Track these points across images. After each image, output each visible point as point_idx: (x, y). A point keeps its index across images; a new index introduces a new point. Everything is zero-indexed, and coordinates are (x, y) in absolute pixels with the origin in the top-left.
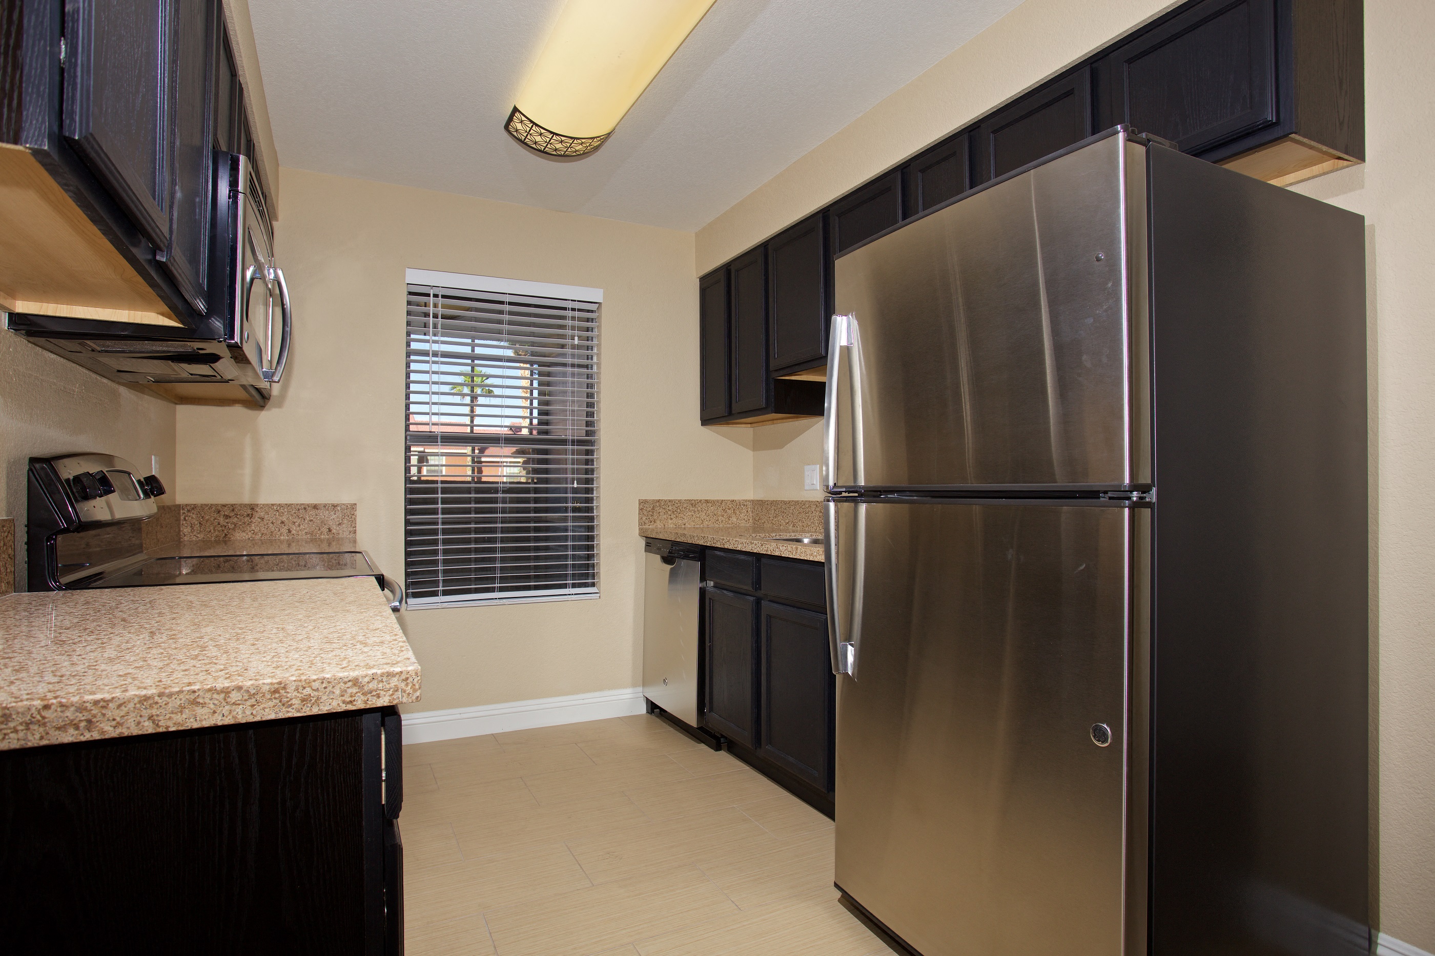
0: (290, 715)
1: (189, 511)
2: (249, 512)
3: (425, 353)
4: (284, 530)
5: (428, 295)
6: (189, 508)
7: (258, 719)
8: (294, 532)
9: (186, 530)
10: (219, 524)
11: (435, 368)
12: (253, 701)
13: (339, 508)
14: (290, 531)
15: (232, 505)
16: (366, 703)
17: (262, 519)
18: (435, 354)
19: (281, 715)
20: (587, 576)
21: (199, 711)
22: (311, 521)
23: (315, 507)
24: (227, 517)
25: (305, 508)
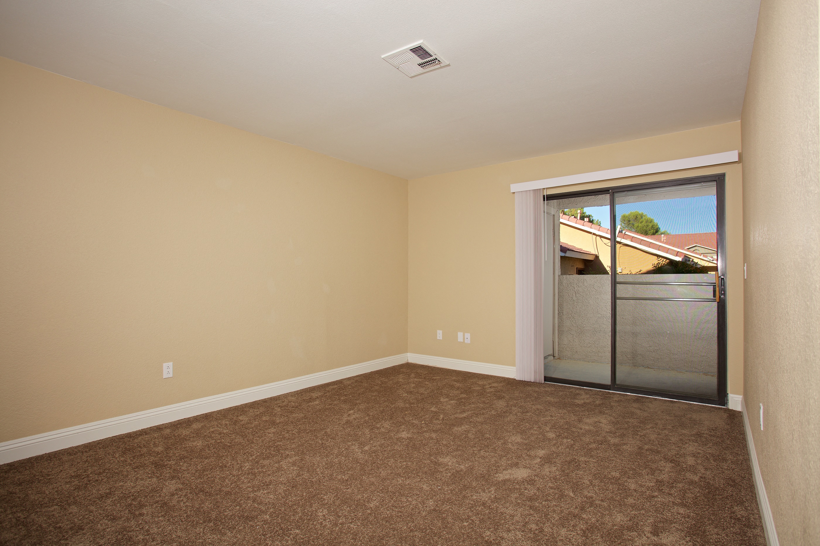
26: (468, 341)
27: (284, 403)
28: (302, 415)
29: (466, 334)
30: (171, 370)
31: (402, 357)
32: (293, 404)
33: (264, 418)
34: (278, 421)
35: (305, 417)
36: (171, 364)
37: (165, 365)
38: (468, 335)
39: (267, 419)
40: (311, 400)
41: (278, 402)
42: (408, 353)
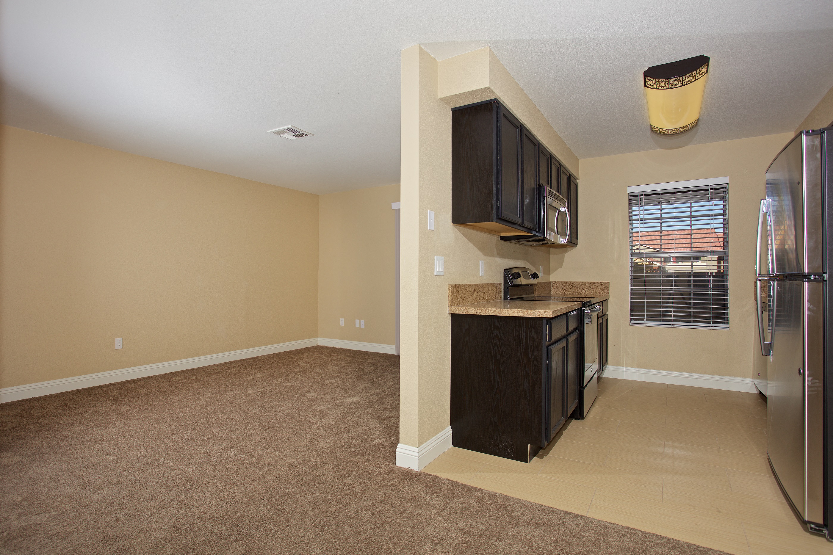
0: (529, 316)
1: (553, 284)
2: (572, 284)
3: (637, 220)
4: (583, 291)
5: (638, 196)
6: (553, 283)
7: (524, 316)
8: (586, 292)
9: (553, 290)
10: (562, 288)
11: (642, 225)
12: (523, 313)
13: (603, 284)
14: (585, 292)
15: (566, 282)
16: (541, 316)
17: (576, 287)
18: (641, 220)
19: (527, 316)
20: (723, 318)
21: (515, 313)
22: (593, 288)
23: (594, 283)
24: (565, 286)
25: (590, 283)
26: (363, 326)
27: (208, 370)
28: (221, 376)
29: (361, 321)
30: (121, 344)
31: (313, 341)
32: (215, 370)
33: (192, 378)
34: (202, 380)
35: (223, 377)
36: (121, 339)
37: (117, 340)
38: (363, 322)
39: (194, 379)
40: (230, 368)
41: (204, 369)
42: (319, 338)
